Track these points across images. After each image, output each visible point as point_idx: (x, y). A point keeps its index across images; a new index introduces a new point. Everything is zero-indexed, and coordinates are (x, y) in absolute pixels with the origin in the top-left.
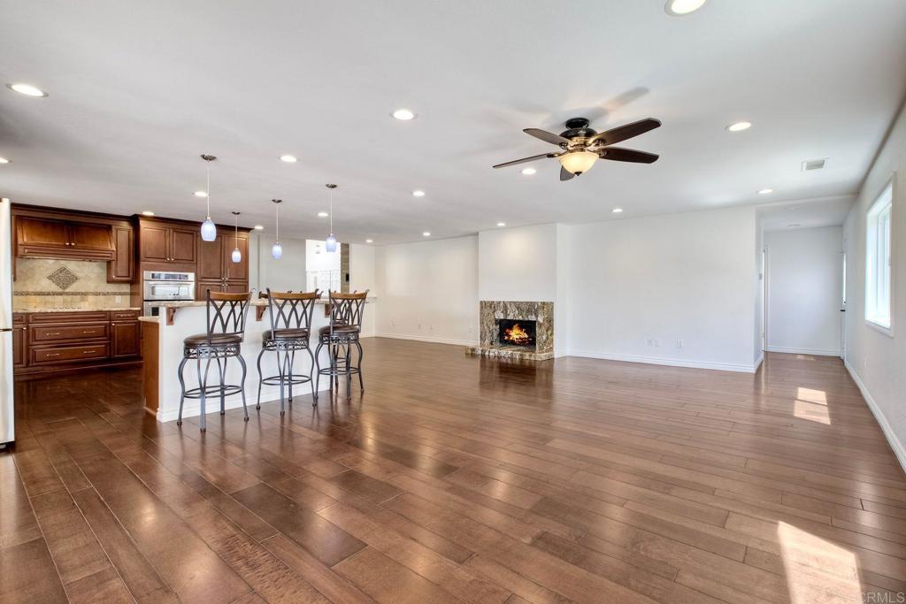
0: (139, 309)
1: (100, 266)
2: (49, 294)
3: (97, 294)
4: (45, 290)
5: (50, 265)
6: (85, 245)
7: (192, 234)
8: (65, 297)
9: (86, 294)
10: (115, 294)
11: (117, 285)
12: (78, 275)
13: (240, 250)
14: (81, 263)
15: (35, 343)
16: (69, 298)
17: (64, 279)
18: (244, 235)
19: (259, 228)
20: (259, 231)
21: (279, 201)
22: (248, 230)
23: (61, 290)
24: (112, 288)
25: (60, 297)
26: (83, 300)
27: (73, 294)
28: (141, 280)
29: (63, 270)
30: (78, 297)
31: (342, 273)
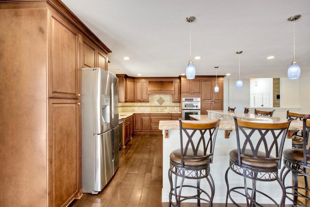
0: (181, 113)
1: (170, 96)
2: (157, 106)
3: (170, 106)
4: (156, 105)
5: (157, 97)
6: (165, 89)
7: (200, 81)
8: (162, 107)
9: (166, 107)
10: (175, 106)
11: (176, 103)
12: (165, 100)
13: (219, 86)
14: (165, 96)
15: (152, 123)
16: (162, 108)
17: (161, 101)
18: (221, 79)
19: (228, 75)
20: (229, 76)
21: (241, 52)
22: (223, 76)
23: (160, 105)
24: (174, 104)
25: (160, 107)
26: (166, 109)
27: (163, 106)
28: (181, 102)
29: (161, 98)
30: (165, 108)
31: (274, 94)
